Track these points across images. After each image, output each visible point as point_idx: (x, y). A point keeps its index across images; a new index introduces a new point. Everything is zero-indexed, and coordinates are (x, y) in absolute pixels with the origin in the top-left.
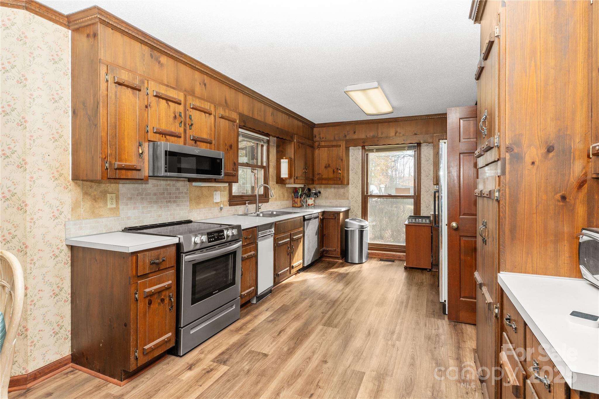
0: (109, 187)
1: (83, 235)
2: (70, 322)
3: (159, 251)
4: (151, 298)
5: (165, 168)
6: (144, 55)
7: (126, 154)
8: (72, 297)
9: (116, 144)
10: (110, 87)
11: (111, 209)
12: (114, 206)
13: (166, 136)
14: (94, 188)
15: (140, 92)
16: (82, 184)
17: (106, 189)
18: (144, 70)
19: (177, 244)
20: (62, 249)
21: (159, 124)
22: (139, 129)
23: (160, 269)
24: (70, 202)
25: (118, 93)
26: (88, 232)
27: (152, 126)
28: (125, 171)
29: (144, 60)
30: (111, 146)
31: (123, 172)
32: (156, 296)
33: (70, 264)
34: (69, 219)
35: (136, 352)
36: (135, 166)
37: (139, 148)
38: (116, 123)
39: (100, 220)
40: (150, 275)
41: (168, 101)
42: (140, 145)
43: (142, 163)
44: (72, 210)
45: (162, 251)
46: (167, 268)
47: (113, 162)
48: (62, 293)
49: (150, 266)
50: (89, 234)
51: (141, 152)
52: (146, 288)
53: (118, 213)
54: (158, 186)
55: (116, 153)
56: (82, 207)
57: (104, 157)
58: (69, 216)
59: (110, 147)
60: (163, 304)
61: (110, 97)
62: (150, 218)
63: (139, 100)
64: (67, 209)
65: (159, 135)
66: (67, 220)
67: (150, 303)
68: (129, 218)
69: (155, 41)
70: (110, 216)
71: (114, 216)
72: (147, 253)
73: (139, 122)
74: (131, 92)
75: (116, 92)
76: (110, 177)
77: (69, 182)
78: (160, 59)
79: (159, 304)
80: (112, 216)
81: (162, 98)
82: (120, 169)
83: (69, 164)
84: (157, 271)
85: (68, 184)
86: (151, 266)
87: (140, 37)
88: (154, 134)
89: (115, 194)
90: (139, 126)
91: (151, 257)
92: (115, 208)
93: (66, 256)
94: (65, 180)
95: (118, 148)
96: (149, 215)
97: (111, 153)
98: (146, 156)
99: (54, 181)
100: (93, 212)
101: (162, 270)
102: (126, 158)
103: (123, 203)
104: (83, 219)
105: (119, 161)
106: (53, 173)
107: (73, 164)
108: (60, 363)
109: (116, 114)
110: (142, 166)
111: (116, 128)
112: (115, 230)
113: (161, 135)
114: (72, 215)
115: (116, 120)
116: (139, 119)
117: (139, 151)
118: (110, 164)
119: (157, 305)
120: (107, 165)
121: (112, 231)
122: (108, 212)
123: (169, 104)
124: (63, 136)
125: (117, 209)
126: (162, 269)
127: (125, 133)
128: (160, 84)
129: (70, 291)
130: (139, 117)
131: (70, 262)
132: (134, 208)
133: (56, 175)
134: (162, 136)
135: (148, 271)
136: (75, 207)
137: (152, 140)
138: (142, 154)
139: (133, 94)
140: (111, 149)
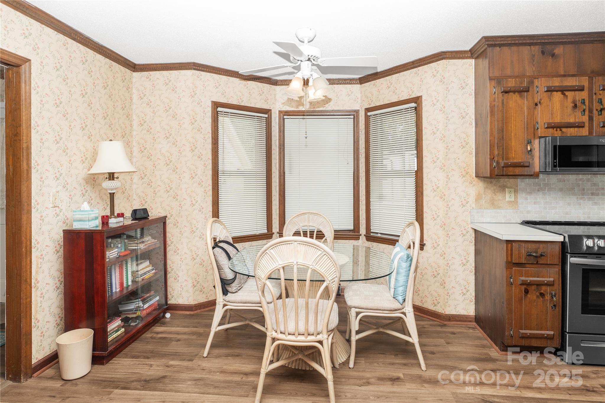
0: (508, 183)
1: (485, 222)
2: (474, 289)
3: (537, 245)
4: (528, 288)
5: (554, 163)
6: (534, 56)
7: (513, 153)
8: (475, 270)
9: (503, 145)
10: (497, 97)
11: (510, 202)
12: (513, 199)
13: (562, 129)
14: (494, 183)
15: (528, 93)
16: (484, 179)
17: (505, 184)
18: (534, 70)
19: (562, 242)
20: (468, 230)
21: (552, 118)
22: (527, 128)
23: (538, 263)
24: (474, 194)
25: (505, 101)
26: (488, 220)
27: (543, 121)
28: (512, 168)
29: (534, 61)
30: (499, 148)
31: (511, 169)
32: (533, 287)
33: (474, 244)
34: (473, 208)
35: (511, 331)
36: (521, 163)
37: (527, 146)
38: (503, 126)
39: (498, 210)
40: (527, 265)
41: (565, 92)
42: (529, 142)
43: (531, 160)
44: (476, 201)
45: (541, 246)
46: (548, 264)
47: (501, 161)
48: (468, 264)
49: (526, 257)
50: (489, 222)
51: (529, 149)
52: (522, 276)
53: (516, 206)
54: (565, 182)
55: (503, 153)
56: (483, 198)
57: (492, 157)
58: (474, 206)
59: (497, 148)
60: (542, 298)
61: (497, 106)
62: (555, 214)
63: (527, 101)
64: (472, 199)
65: (552, 129)
66: (471, 208)
67: (527, 292)
68: (528, 212)
69: (545, 37)
70: (509, 208)
71: (512, 209)
72: (523, 244)
73: (527, 121)
74: (518, 96)
75: (503, 100)
76: (498, 174)
77: (473, 178)
78: (555, 51)
79: (537, 297)
80: (511, 208)
81: (555, 91)
82: (507, 166)
83: (473, 164)
84: (535, 264)
85: (472, 180)
86: (528, 257)
87: (528, 42)
88: (546, 130)
89: (513, 189)
90: (527, 125)
91: (527, 249)
92: (514, 201)
93: (471, 236)
94: (470, 177)
95: (505, 149)
96: (553, 211)
97: (498, 153)
98: (536, 153)
99: (462, 178)
100: (493, 204)
101: (539, 264)
102: (513, 156)
103: (522, 197)
104: (484, 208)
105: (506, 159)
106: (461, 172)
107: (476, 164)
108: (466, 318)
109: (503, 119)
110: (531, 162)
111: (503, 132)
112: (514, 222)
113: (555, 129)
114: (476, 205)
115: (503, 124)
116: (527, 118)
117: (527, 148)
118: (498, 163)
119: (535, 297)
120: (495, 164)
121: (511, 222)
122: (507, 205)
123: (567, 94)
124: (468, 143)
125: (516, 202)
126: (541, 263)
127: (512, 134)
128: (553, 77)
129: (474, 265)
130: (527, 116)
131: (474, 241)
132: (535, 203)
133: (464, 173)
134: (557, 130)
135: (524, 261)
136: (478, 198)
137: (543, 136)
138: (530, 151)
139: (521, 97)
140: (498, 151)
